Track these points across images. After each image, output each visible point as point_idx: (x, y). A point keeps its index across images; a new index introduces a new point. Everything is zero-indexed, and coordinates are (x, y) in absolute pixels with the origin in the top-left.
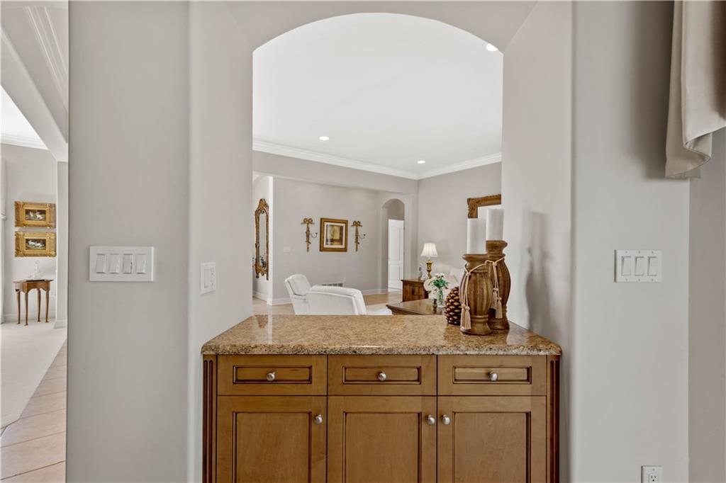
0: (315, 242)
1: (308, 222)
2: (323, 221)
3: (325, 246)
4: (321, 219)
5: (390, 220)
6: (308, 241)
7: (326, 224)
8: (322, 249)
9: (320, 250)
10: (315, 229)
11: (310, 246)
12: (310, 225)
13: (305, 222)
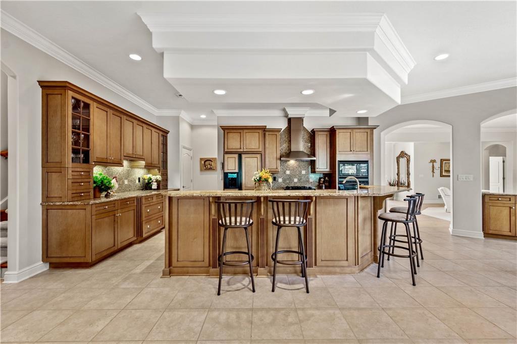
0: (437, 172)
1: (433, 161)
2: (442, 161)
3: (444, 174)
4: (441, 160)
5: (490, 157)
6: (433, 171)
7: (444, 162)
8: (442, 176)
9: (441, 176)
10: (437, 165)
11: (434, 174)
12: (434, 163)
13: (431, 162)
